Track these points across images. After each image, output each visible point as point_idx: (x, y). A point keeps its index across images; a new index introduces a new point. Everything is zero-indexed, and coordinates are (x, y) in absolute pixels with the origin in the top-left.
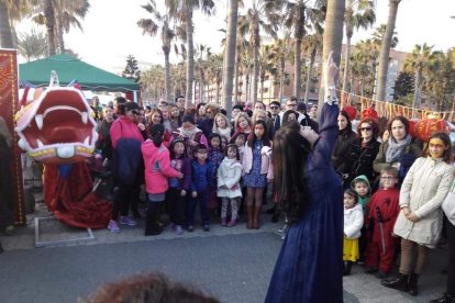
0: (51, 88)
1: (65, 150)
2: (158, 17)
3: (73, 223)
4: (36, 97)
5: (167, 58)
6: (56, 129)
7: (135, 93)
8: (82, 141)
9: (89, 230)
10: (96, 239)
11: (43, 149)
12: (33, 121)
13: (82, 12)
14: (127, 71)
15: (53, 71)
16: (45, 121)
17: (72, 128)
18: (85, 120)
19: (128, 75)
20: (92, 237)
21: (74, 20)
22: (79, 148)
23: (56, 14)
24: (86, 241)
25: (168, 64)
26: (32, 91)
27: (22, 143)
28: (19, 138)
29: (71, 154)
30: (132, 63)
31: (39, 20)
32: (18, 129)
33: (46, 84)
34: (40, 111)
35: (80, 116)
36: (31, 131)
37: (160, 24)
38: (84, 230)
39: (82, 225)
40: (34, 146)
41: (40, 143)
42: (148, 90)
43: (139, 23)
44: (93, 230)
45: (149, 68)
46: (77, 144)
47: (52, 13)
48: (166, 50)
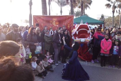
0: (81, 24)
1: (83, 40)
2: (112, 2)
3: (82, 59)
4: (77, 26)
5: (113, 14)
6: (81, 35)
7: (103, 25)
8: (87, 38)
9: (86, 61)
10: (88, 64)
11: (77, 39)
12: (76, 33)
13: (90, 4)
14: (101, 19)
15: (82, 20)
16: (78, 32)
17: (85, 34)
18: (88, 32)
19: (101, 20)
20: (87, 63)
21: (88, 6)
22: (86, 40)
23: (84, 5)
24: (85, 64)
25: (114, 16)
26: (76, 25)
27: (73, 38)
28: (72, 36)
29: (84, 41)
30: (103, 17)
31: (79, 7)
32: (72, 34)
33: (80, 23)
34: (78, 30)
35: (87, 32)
36: (75, 35)
37: (112, 5)
38: (85, 61)
39: (85, 60)
40: (76, 39)
41: (77, 38)
42: (106, 24)
43: (106, 5)
44: (87, 61)
45: (107, 18)
46: (86, 39)
47: (83, 5)
48: (113, 12)
